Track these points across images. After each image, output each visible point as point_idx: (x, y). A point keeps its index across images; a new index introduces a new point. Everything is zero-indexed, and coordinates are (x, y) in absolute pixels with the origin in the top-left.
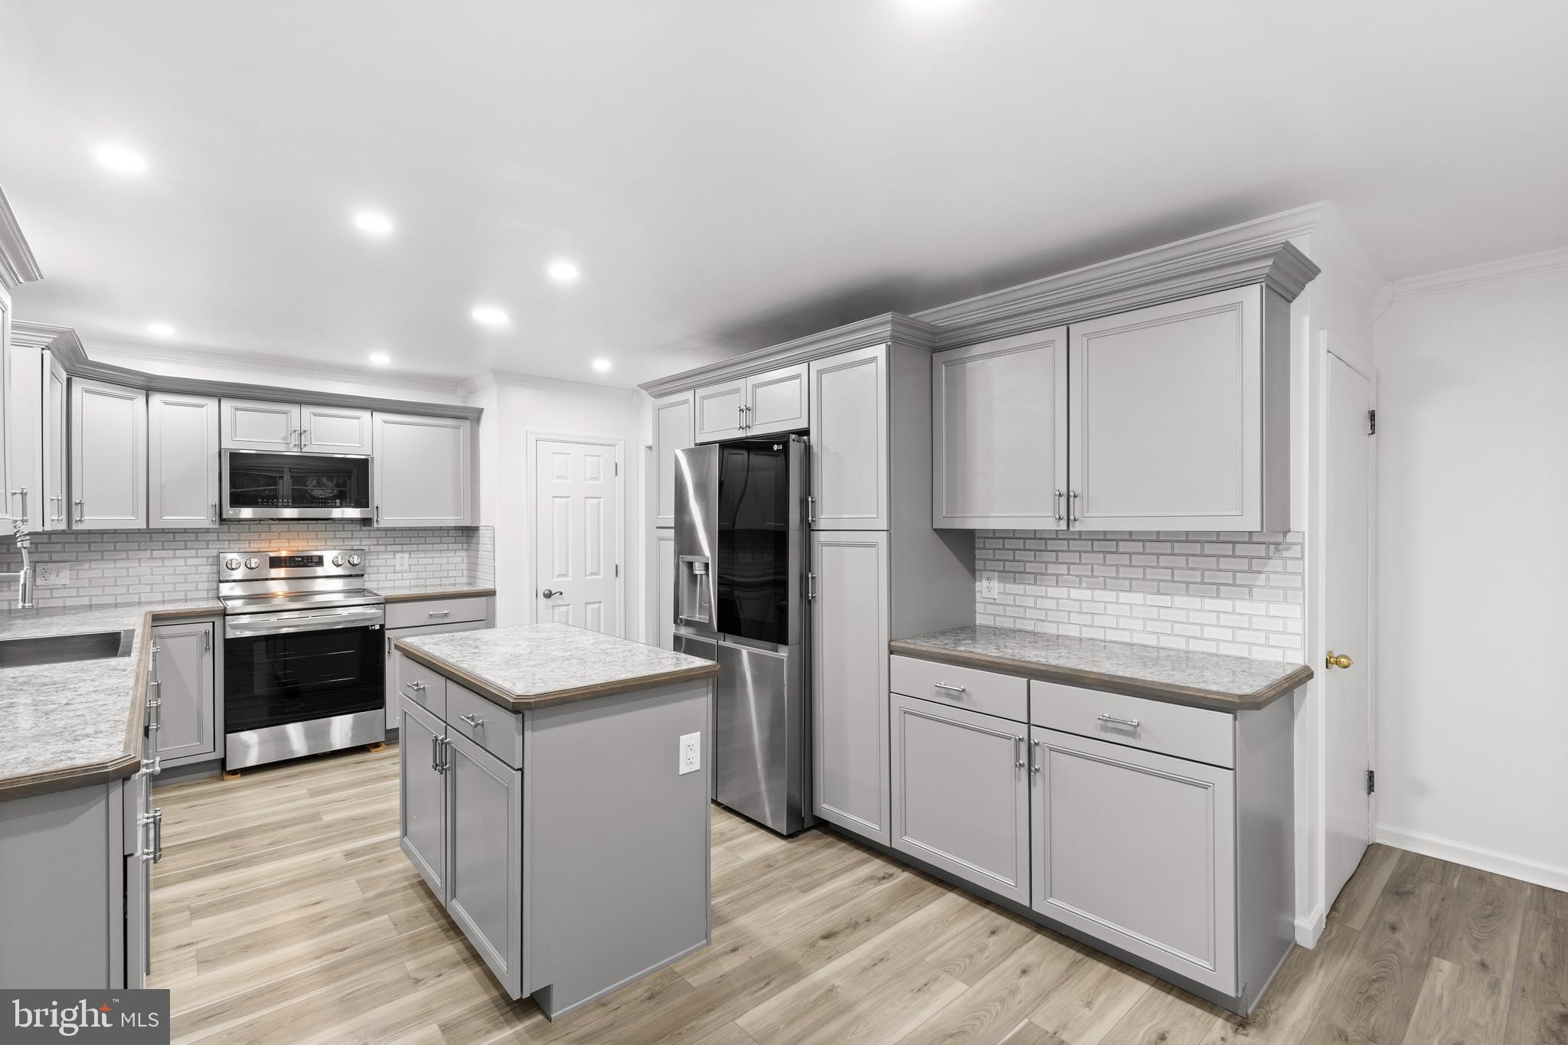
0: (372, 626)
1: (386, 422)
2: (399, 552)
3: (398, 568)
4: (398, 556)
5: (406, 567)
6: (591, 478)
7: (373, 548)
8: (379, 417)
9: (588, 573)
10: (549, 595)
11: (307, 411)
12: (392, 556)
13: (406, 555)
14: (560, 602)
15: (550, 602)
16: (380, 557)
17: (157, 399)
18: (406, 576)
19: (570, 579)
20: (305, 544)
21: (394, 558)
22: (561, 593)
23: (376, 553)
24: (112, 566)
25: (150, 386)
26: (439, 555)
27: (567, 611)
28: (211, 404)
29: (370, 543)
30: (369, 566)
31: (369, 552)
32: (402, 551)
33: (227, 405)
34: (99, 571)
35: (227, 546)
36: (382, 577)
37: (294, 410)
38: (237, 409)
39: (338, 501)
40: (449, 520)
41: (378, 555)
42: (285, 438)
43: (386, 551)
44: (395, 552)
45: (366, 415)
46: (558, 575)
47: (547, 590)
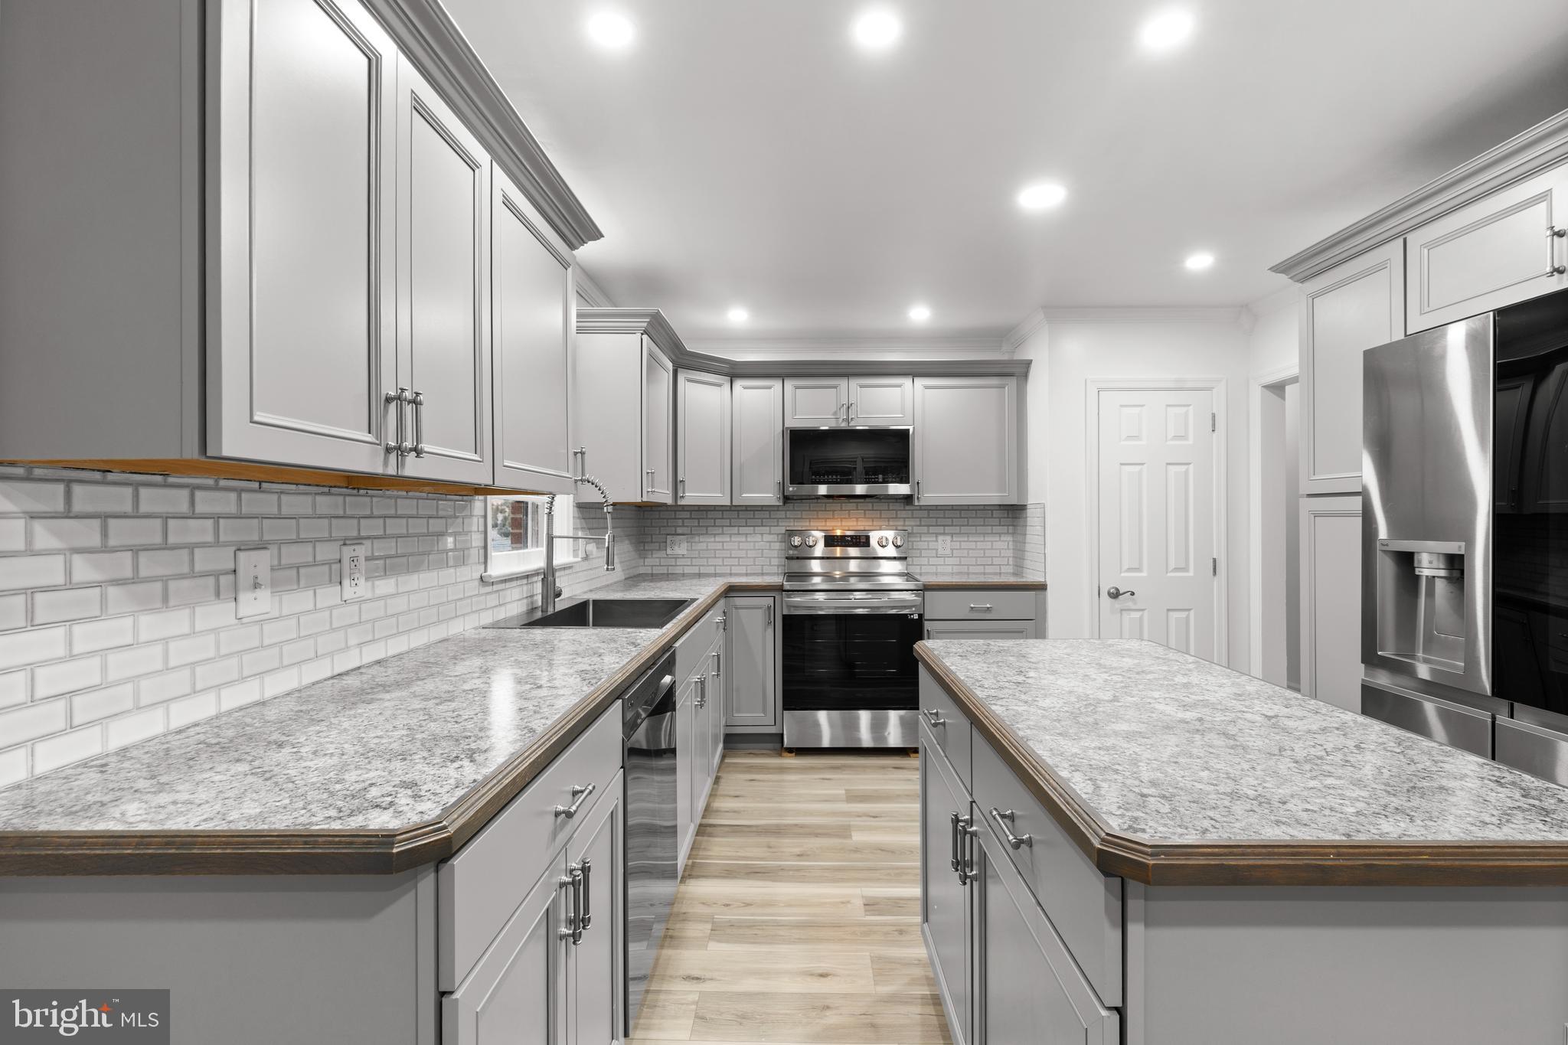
0: (911, 615)
1: (927, 387)
2: (941, 534)
3: (941, 552)
4: (940, 538)
5: (948, 552)
6: (1176, 438)
7: (916, 530)
8: (920, 382)
9: (1170, 569)
10: (1115, 595)
11: (854, 383)
12: (934, 539)
13: (948, 538)
14: (1130, 605)
15: (1118, 604)
16: (922, 539)
17: (739, 384)
18: (949, 561)
19: (1144, 574)
20: (855, 523)
21: (937, 541)
22: (1133, 594)
23: (918, 535)
24: (713, 539)
25: (735, 372)
26: (982, 539)
27: (1141, 618)
28: (777, 384)
29: (913, 523)
30: (913, 549)
31: (912, 533)
32: (944, 534)
33: (789, 384)
34: (705, 544)
35: (792, 524)
36: (924, 561)
37: (842, 383)
38: (797, 388)
39: (880, 476)
40: (992, 496)
41: (921, 537)
42: (835, 413)
43: (928, 533)
44: (937, 534)
45: (907, 382)
46: (1129, 569)
47: (1113, 588)
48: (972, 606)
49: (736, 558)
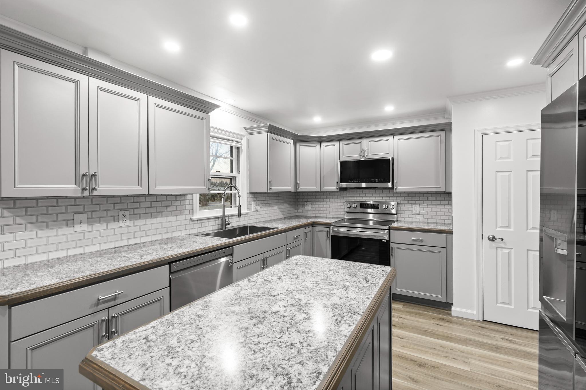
0: (383, 240)
1: (400, 140)
2: (414, 204)
3: (414, 212)
4: (414, 206)
5: (418, 212)
7: (402, 202)
8: (397, 138)
9: (530, 228)
10: (492, 239)
11: (367, 140)
12: (411, 206)
13: (418, 206)
14: (502, 245)
15: (493, 244)
16: (405, 206)
17: (323, 144)
18: (418, 216)
19: (512, 230)
20: (375, 199)
21: (412, 207)
22: (502, 240)
23: (403, 204)
24: (320, 204)
25: (320, 140)
26: (435, 207)
27: (509, 254)
28: (337, 144)
29: (401, 199)
30: (401, 210)
31: (400, 203)
32: (416, 204)
33: (342, 143)
34: (317, 205)
35: (349, 198)
36: (406, 216)
37: (363, 141)
38: (344, 144)
39: (377, 179)
40: (432, 187)
41: (404, 205)
42: (360, 154)
43: (408, 203)
44: (412, 204)
45: (390, 138)
46: (501, 226)
47: (492, 235)
48: (413, 238)
49: (328, 211)
